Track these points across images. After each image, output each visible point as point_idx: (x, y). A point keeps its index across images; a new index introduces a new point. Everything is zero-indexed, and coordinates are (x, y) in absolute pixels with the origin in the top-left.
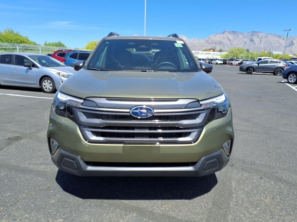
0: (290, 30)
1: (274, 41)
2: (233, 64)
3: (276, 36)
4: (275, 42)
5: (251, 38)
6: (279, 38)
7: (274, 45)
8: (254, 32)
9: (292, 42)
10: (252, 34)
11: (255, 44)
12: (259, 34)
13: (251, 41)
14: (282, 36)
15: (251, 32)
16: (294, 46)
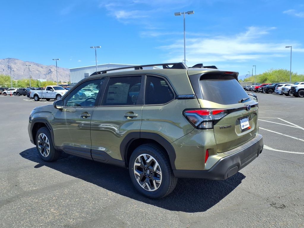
0: (57, 59)
1: (33, 68)
2: (7, 94)
3: (34, 64)
4: (34, 70)
5: (8, 65)
6: (37, 66)
7: (34, 72)
8: (10, 59)
9: (50, 70)
10: (9, 61)
11: (14, 71)
12: (16, 61)
13: (9, 68)
14: (40, 64)
15: (7, 59)
16: (53, 74)
